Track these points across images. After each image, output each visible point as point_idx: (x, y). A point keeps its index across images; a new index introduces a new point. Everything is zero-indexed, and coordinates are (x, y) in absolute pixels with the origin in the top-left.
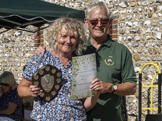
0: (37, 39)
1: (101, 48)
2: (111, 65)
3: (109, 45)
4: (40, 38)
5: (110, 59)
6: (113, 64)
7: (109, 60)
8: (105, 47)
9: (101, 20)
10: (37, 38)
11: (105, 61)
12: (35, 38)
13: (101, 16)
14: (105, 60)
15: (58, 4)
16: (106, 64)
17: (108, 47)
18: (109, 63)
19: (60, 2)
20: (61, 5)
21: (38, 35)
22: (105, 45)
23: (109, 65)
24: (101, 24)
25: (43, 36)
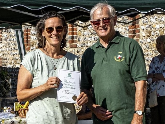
1: (109, 46)
2: (122, 61)
7: (119, 56)
9: (103, 20)
10: (132, 28)
11: (115, 58)
14: (115, 57)
16: (117, 60)
18: (119, 59)
21: (133, 25)
23: (119, 61)
24: (103, 24)
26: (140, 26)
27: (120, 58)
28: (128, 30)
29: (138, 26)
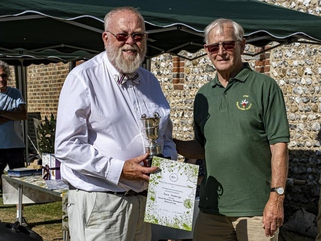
0: (259, 67)
1: (230, 84)
2: (247, 109)
3: (243, 79)
4: (264, 64)
5: (245, 100)
6: (250, 107)
7: (244, 102)
8: (237, 83)
9: (224, 44)
10: (259, 64)
11: (237, 104)
12: (256, 65)
13: (222, 39)
14: (238, 102)
15: (296, 9)
16: (239, 108)
17: (242, 82)
18: (244, 107)
19: (300, 6)
20: (302, 11)
21: (261, 60)
22: (237, 80)
23: (243, 109)
24: (223, 51)
25: (269, 61)
26: (271, 62)
27: (244, 104)
28: (254, 67)
29: (268, 63)
